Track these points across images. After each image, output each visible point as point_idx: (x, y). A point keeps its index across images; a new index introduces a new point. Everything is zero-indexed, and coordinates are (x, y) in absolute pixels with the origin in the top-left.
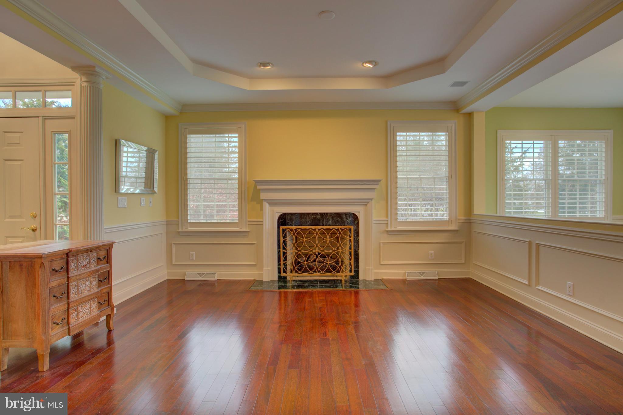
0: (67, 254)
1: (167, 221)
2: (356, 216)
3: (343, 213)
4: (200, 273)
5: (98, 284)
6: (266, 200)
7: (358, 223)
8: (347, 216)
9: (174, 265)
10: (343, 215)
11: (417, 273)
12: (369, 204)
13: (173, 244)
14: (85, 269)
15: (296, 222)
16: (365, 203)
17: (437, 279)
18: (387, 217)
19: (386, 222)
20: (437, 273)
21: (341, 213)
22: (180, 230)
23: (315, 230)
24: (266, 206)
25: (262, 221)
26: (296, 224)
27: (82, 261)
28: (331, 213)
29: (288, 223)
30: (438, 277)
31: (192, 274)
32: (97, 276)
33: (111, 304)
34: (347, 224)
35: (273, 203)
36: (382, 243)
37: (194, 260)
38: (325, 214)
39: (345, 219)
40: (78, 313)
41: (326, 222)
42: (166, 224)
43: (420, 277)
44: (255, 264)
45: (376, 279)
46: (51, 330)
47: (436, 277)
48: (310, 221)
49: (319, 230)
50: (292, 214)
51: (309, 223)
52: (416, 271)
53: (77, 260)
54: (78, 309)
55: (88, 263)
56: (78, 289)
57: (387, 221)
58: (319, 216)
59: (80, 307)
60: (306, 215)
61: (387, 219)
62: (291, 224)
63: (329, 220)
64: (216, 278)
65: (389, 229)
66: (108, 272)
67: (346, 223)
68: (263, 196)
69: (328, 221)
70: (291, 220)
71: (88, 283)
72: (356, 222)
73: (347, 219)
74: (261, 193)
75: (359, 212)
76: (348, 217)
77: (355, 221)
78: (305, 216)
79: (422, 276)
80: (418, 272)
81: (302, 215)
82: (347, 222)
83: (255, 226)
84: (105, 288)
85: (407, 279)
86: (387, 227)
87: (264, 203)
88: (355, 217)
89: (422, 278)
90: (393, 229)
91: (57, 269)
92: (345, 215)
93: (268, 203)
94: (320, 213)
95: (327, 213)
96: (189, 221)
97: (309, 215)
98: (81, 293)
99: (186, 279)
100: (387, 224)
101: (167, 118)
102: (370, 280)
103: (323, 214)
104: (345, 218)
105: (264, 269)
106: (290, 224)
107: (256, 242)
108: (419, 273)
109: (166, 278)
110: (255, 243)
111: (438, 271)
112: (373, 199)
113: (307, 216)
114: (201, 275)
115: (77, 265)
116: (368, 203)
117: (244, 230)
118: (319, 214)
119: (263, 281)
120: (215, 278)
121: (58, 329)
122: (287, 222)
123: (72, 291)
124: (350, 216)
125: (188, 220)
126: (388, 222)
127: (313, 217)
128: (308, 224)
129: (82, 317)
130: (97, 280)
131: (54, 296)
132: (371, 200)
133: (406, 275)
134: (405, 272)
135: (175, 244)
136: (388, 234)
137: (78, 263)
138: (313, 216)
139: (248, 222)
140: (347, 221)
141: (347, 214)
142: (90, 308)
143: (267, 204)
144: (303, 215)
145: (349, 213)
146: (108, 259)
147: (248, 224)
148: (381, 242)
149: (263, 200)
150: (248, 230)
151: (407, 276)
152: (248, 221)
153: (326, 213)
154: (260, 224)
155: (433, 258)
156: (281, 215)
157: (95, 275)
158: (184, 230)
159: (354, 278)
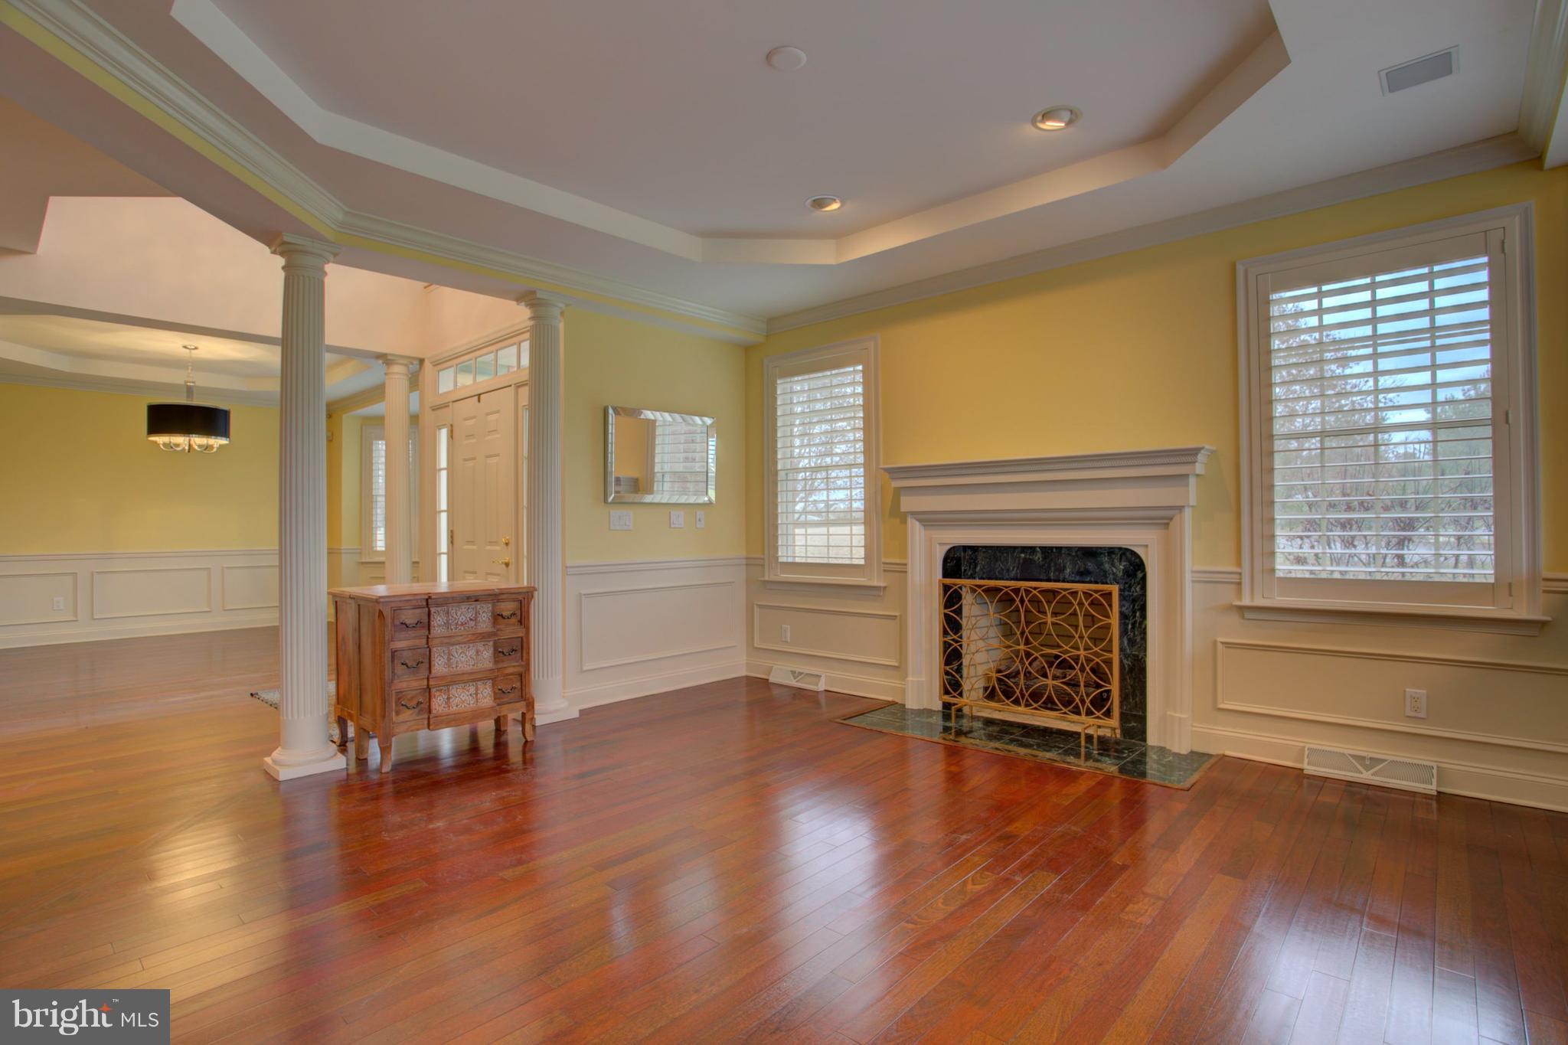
0: (427, 600)
1: (747, 558)
2: (1138, 557)
3: (1101, 548)
4: (795, 672)
5: (495, 658)
6: (913, 513)
7: (1144, 578)
8: (1113, 556)
9: (757, 648)
10: (1101, 553)
11: (1350, 757)
12: (1172, 524)
13: (755, 607)
14: (464, 629)
15: (984, 570)
16: (1163, 519)
17: (1435, 793)
18: (1239, 563)
19: (1235, 578)
20: (1435, 771)
21: (1097, 548)
22: (767, 578)
23: (1017, 591)
24: (915, 528)
25: (906, 565)
26: (984, 573)
27: (459, 615)
28: (1069, 549)
29: (965, 570)
30: (1437, 787)
31: (781, 674)
32: (491, 643)
33: (527, 696)
34: (1115, 580)
35: (930, 520)
36: (1223, 643)
37: (787, 642)
38: (1054, 550)
39: (1107, 566)
40: (449, 698)
41: (1057, 573)
42: (747, 565)
43: (1362, 773)
44: (896, 664)
45: (1196, 749)
46: (394, 713)
47: (1432, 788)
48: (1015, 569)
49: (1027, 592)
50: (974, 549)
51: (1014, 572)
52: (1346, 752)
53: (448, 613)
54: (449, 691)
55: (471, 620)
56: (449, 659)
57: (1237, 576)
58: (1038, 557)
59: (453, 688)
60: (1007, 553)
61: (1238, 570)
62: (971, 575)
63: (1065, 568)
64: (821, 686)
65: (1246, 601)
66: (520, 639)
67: (1111, 576)
68: (908, 503)
69: (1061, 570)
70: (974, 563)
71: (472, 652)
72: (1140, 575)
73: (1113, 565)
74: (902, 498)
75: (1146, 546)
76: (1116, 561)
77: (1136, 571)
78: (1005, 555)
79: (1367, 771)
80: (1353, 756)
81: (997, 552)
82: (1114, 574)
83: (897, 574)
84: (512, 667)
85: (1305, 772)
86: (1239, 593)
87: (909, 520)
88: (1137, 560)
89: (1366, 776)
90: (1260, 602)
91: (408, 622)
92: (1108, 553)
93: (919, 520)
94: (1040, 547)
95: (1059, 549)
96: (780, 560)
97: (1014, 552)
98: (457, 666)
99: (772, 679)
100: (1239, 584)
101: (748, 350)
102: (1176, 750)
103: (1047, 551)
104: (1109, 563)
105: (910, 678)
106: (969, 574)
107: (897, 614)
108: (1360, 759)
109: (744, 673)
110: (896, 616)
111: (1441, 765)
112: (1183, 507)
113: (1010, 555)
114: (796, 675)
115: (448, 621)
116: (1171, 519)
117: (875, 583)
118: (1038, 549)
119: (906, 707)
120: (817, 685)
121: (411, 714)
122: (963, 568)
123: (437, 660)
124: (1121, 558)
125: (777, 557)
126: (1240, 579)
127: (1025, 558)
128: (1013, 574)
129: (457, 706)
130: (492, 649)
131: (403, 664)
132: (1178, 511)
133: (1303, 755)
134: (1304, 747)
135: (760, 606)
136: (1243, 618)
137: (450, 617)
138: (1023, 555)
139: (882, 565)
140: (1115, 570)
141: (1111, 551)
142: (477, 694)
143: (917, 524)
144: (1000, 552)
145: (1120, 549)
146: (523, 618)
147: (885, 571)
148: (1220, 639)
149: (906, 514)
150: (882, 584)
151: (1306, 760)
152: (885, 563)
153: (1056, 548)
154: (901, 570)
155: (1423, 715)
156: (950, 550)
157: (489, 641)
158: (773, 578)
159: (1133, 738)
